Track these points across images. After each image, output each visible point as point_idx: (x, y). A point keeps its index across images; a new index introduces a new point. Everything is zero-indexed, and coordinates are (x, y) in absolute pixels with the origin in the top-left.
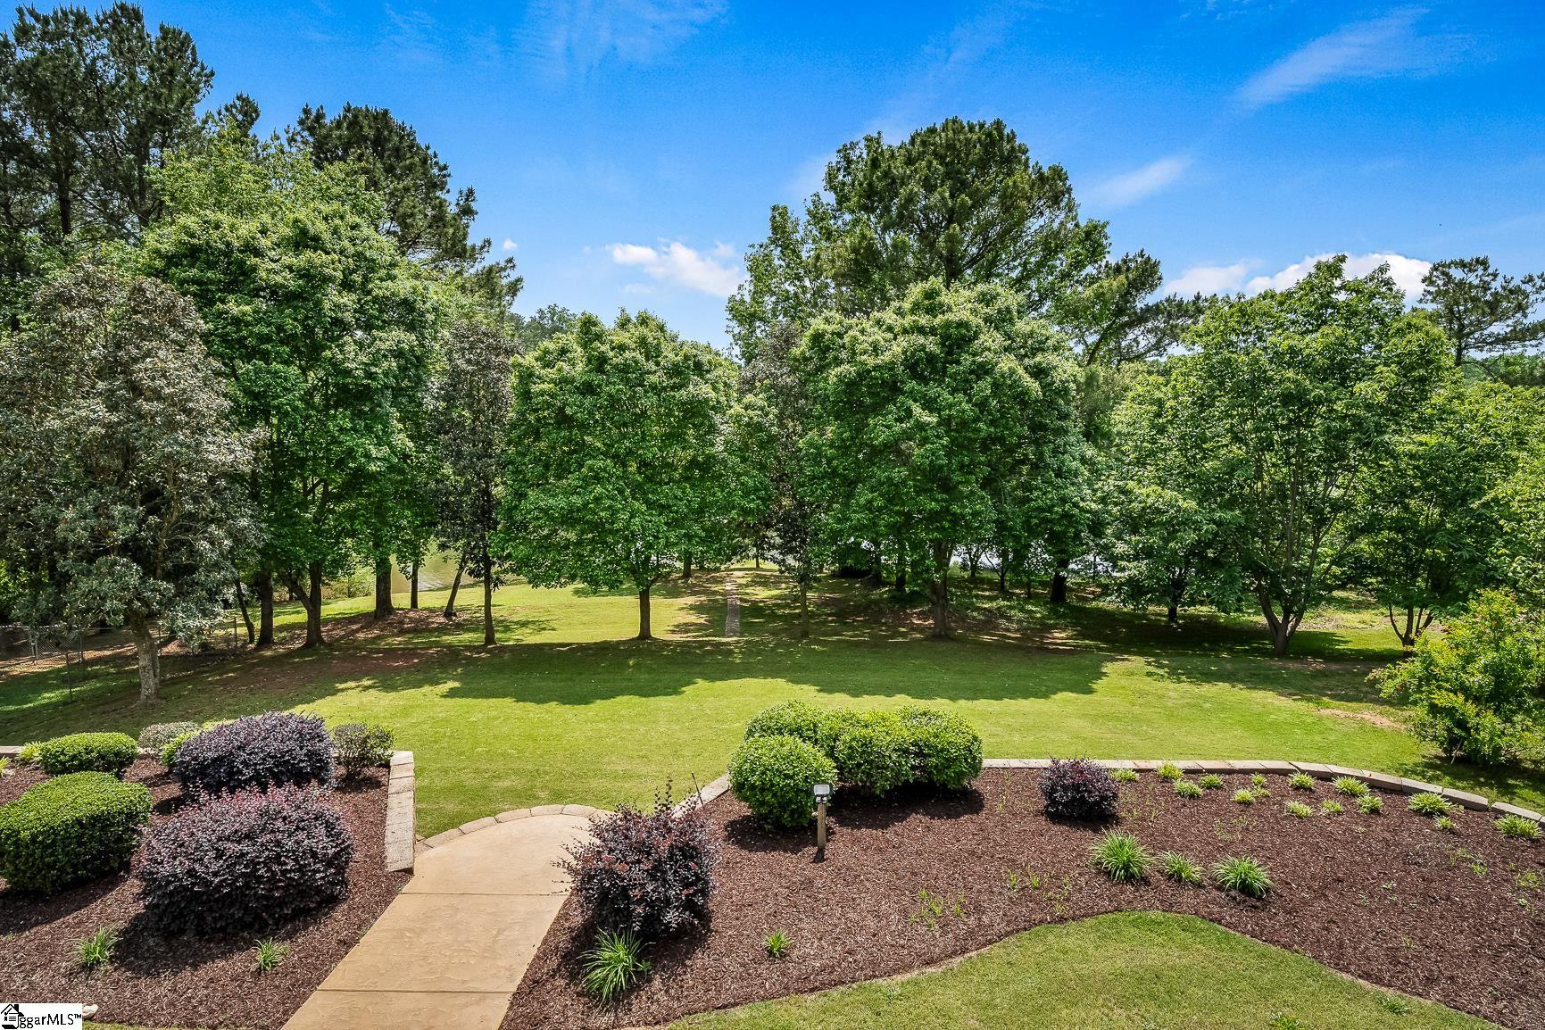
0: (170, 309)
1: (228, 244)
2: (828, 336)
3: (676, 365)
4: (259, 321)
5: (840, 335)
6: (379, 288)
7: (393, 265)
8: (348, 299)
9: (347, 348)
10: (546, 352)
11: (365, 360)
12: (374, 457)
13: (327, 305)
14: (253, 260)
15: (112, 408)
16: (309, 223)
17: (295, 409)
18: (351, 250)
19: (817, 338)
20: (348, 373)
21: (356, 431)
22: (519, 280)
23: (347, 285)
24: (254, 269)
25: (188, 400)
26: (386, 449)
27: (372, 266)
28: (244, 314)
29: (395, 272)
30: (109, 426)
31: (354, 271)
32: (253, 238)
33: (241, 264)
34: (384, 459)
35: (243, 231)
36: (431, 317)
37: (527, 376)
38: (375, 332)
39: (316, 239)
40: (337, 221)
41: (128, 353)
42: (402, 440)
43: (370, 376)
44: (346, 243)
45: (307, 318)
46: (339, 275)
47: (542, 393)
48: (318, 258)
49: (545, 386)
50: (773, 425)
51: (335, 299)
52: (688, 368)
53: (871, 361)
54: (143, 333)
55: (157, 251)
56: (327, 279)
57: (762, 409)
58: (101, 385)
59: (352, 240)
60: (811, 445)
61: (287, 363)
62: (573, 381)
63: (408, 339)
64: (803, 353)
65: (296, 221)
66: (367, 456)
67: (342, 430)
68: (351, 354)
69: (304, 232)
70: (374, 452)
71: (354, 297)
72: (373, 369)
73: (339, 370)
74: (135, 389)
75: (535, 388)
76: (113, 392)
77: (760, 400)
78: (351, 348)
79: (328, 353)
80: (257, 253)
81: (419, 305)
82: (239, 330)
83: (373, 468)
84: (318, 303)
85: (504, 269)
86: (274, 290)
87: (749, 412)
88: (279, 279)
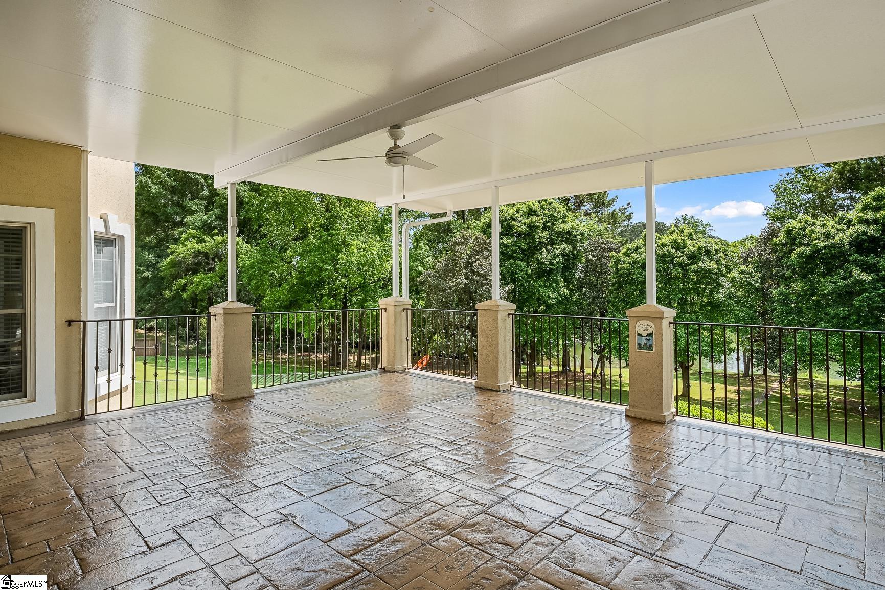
0: (485, 244)
1: (505, 218)
2: (795, 231)
3: (693, 252)
4: (513, 245)
5: (804, 229)
6: (559, 227)
7: (565, 217)
8: (545, 234)
9: (543, 253)
10: (628, 249)
11: (550, 258)
12: (552, 296)
13: (537, 237)
14: (514, 222)
15: (466, 279)
16: (533, 206)
17: (523, 278)
18: (548, 214)
19: (789, 232)
20: (543, 263)
21: (546, 287)
22: (632, 213)
23: (545, 227)
24: (513, 226)
25: (488, 275)
26: (556, 294)
27: (556, 219)
28: (509, 243)
29: (566, 219)
30: (465, 285)
31: (548, 222)
32: (513, 214)
33: (509, 224)
34: (556, 298)
35: (510, 212)
36: (579, 237)
37: (618, 261)
38: (554, 246)
39: (535, 211)
40: (544, 203)
41: (472, 260)
42: (564, 291)
43: (551, 264)
44: (546, 211)
45: (529, 243)
46: (541, 225)
47: (624, 268)
48: (534, 219)
49: (625, 265)
50: (757, 282)
51: (540, 234)
52: (701, 254)
53: (821, 244)
54: (478, 253)
55: (484, 223)
56: (538, 227)
57: (750, 274)
58: (464, 271)
59: (548, 209)
60: (781, 293)
61: (522, 260)
62: (638, 263)
63: (567, 248)
64: (780, 241)
65: (529, 205)
66: (549, 297)
67: (540, 286)
68: (545, 256)
69: (531, 209)
70: (551, 295)
71: (547, 232)
72: (553, 261)
73: (540, 263)
74: (473, 272)
75: (620, 266)
76: (467, 273)
77: (750, 269)
78: (545, 253)
79: (536, 256)
80: (514, 220)
81: (574, 233)
82: (506, 249)
83: (551, 302)
84: (534, 236)
85: (626, 208)
86: (520, 234)
87: (741, 275)
88: (520, 229)
